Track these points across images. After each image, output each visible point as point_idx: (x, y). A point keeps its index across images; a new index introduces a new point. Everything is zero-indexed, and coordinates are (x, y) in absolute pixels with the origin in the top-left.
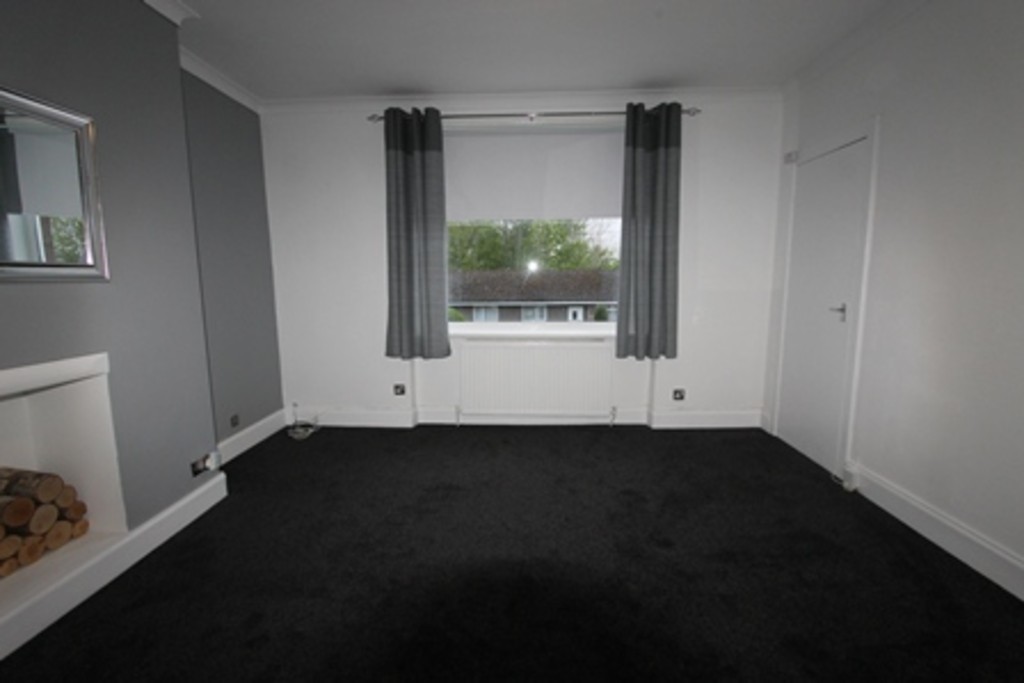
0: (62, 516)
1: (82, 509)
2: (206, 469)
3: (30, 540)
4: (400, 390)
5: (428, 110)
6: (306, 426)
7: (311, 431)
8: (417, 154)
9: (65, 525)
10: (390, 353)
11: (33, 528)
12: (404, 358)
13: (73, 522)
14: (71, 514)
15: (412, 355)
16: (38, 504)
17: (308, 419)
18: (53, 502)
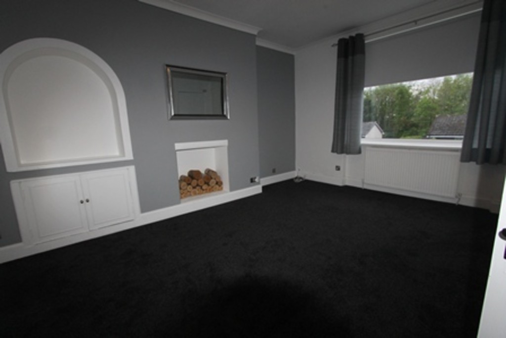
0: (217, 183)
1: (221, 183)
2: (255, 181)
3: (210, 187)
4: (338, 168)
5: (357, 35)
6: (301, 178)
7: (301, 180)
8: (350, 58)
9: (217, 186)
10: (333, 151)
11: (210, 183)
12: (338, 153)
13: (220, 186)
14: (219, 183)
15: (342, 152)
16: (211, 178)
17: (302, 176)
18: (215, 179)
